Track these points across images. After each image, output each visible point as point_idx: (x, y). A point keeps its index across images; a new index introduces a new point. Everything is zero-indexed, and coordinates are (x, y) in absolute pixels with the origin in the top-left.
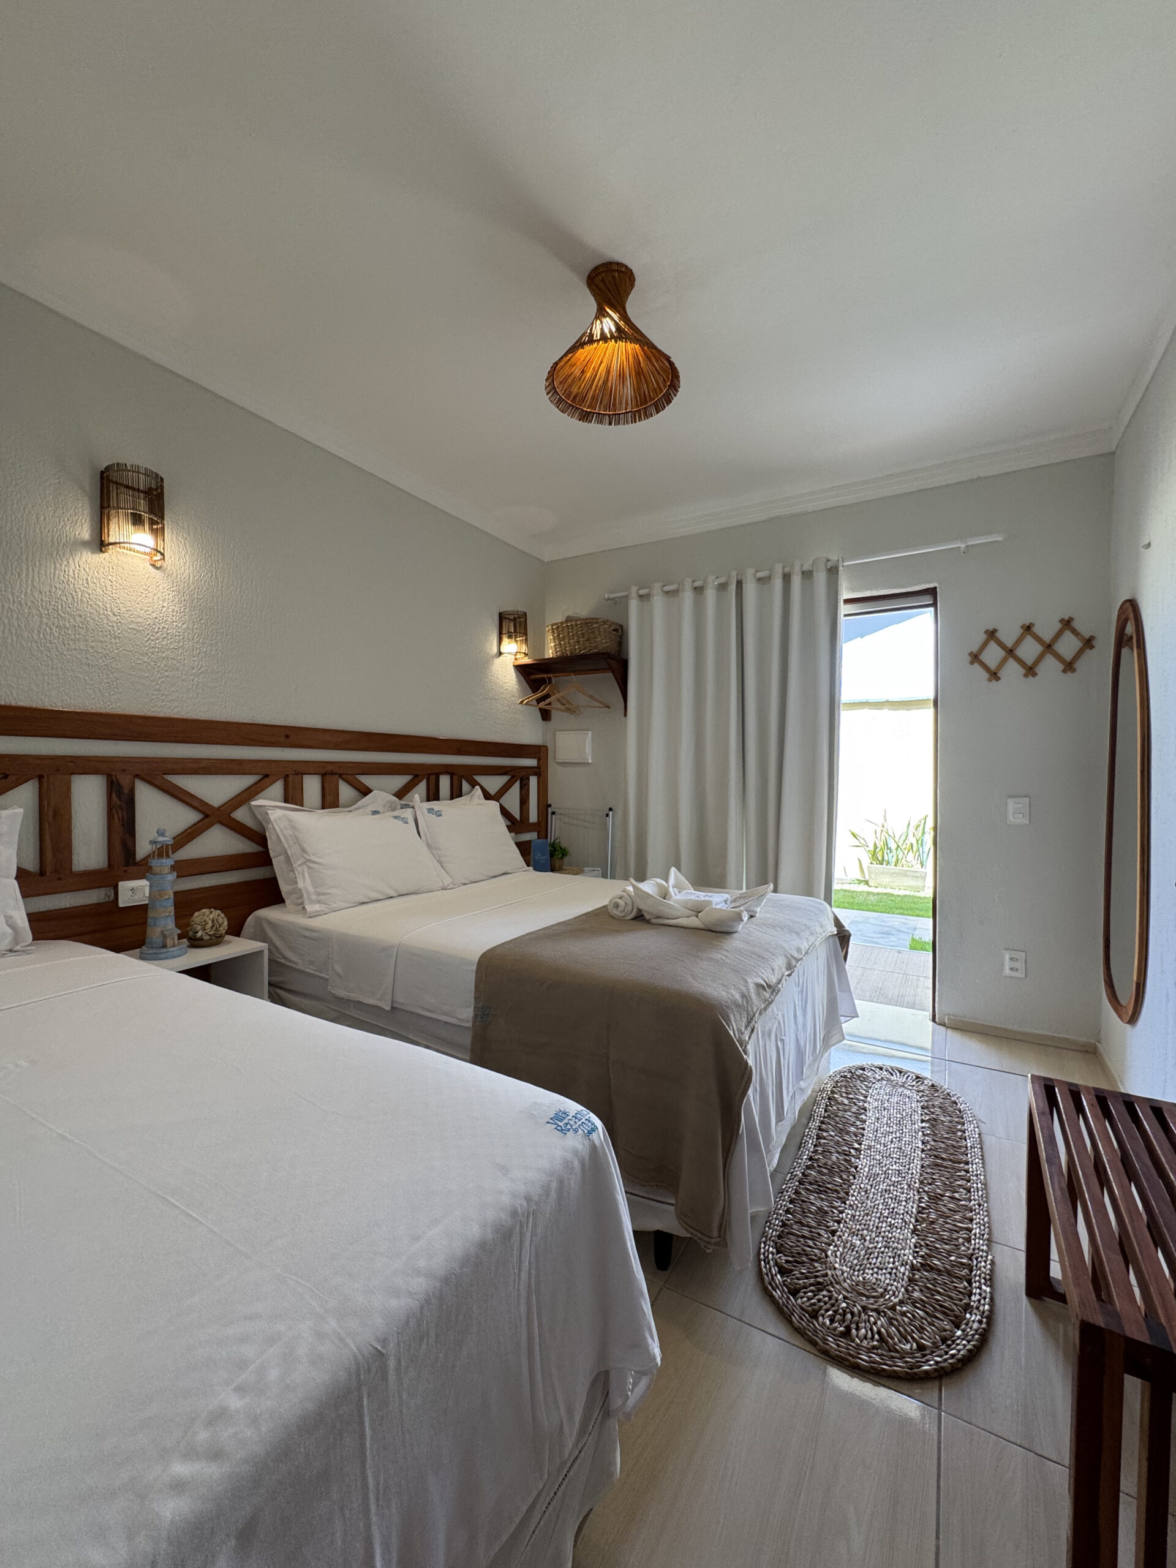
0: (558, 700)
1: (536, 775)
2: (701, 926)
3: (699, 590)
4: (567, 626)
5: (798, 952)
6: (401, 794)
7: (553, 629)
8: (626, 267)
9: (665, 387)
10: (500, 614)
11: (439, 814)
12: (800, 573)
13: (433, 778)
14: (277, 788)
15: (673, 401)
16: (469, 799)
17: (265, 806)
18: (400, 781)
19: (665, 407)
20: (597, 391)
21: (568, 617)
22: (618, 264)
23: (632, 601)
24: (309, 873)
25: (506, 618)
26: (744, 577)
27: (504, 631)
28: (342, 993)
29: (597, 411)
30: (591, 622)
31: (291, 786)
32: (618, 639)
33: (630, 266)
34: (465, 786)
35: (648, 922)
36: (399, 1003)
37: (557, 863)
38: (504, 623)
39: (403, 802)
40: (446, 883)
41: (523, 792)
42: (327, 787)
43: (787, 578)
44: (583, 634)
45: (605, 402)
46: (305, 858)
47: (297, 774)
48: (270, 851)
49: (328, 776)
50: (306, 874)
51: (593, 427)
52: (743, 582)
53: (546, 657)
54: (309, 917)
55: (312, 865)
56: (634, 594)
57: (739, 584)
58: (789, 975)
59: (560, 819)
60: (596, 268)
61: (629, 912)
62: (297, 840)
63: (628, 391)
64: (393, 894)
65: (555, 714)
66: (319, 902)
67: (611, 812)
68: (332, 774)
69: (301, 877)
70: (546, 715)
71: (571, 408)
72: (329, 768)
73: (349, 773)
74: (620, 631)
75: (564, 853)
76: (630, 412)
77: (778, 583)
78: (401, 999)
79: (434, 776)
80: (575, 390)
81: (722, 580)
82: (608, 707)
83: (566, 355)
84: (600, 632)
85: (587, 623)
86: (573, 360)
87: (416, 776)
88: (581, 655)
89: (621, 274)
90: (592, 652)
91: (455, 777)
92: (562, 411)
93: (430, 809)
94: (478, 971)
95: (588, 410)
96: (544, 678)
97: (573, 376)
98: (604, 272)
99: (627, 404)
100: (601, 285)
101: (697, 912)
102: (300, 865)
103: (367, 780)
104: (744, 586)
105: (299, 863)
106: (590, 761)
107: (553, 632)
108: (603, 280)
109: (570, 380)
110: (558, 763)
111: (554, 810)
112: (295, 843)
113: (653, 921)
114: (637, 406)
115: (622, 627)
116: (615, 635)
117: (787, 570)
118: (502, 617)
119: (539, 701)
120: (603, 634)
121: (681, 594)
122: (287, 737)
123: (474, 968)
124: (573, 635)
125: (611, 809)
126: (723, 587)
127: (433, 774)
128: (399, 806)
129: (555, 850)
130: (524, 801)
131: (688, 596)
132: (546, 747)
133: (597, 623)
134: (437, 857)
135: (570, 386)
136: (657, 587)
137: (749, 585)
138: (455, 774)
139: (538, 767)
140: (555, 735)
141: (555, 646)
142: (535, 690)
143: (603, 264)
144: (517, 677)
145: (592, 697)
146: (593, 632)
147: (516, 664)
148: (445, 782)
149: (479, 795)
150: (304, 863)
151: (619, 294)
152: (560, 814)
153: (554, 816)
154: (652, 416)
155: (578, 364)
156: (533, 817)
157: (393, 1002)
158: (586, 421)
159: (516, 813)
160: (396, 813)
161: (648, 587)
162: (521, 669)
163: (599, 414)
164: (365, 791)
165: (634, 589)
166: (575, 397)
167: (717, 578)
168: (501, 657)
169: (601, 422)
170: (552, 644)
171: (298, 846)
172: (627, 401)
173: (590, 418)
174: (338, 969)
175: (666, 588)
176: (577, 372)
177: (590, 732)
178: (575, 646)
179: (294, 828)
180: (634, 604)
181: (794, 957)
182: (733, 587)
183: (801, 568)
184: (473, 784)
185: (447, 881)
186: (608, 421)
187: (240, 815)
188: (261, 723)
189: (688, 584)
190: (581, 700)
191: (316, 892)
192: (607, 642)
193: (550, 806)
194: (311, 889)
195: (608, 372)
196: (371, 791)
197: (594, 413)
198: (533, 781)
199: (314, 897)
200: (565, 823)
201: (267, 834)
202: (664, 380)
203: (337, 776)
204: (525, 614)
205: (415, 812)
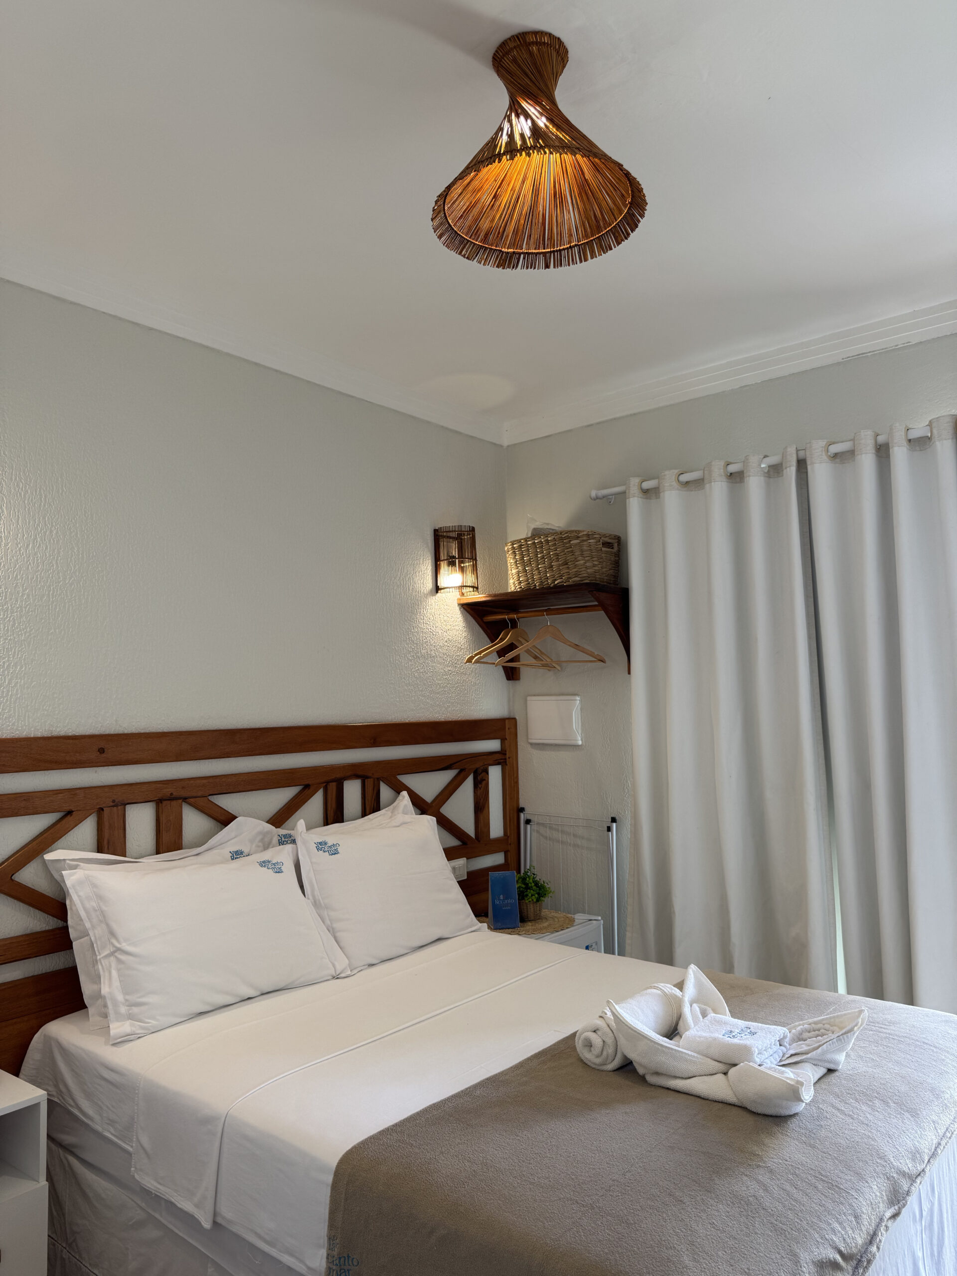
0: (528, 651)
1: (498, 764)
2: (732, 1099)
3: (736, 478)
4: (534, 543)
5: (914, 1159)
6: (279, 819)
7: (513, 548)
8: (550, 35)
9: (625, 207)
10: (436, 531)
11: (334, 851)
12: (905, 443)
13: (333, 787)
14: (87, 829)
15: (640, 225)
16: (389, 813)
17: (64, 860)
18: (280, 797)
19: (628, 235)
20: (522, 222)
21: (535, 529)
22: (536, 33)
23: (631, 499)
24: (118, 970)
25: (444, 537)
26: (808, 453)
27: (443, 556)
28: (150, 1183)
29: (524, 250)
30: (568, 537)
31: (107, 824)
32: (613, 558)
33: (556, 33)
34: (385, 792)
35: (642, 1079)
36: (224, 1218)
37: (531, 909)
38: (441, 544)
39: (281, 831)
40: (339, 968)
41: (479, 792)
42: (163, 820)
43: (883, 452)
44: (557, 555)
45: (535, 236)
46: (114, 946)
47: (116, 806)
48: (70, 930)
49: (165, 803)
50: (114, 973)
51: (520, 275)
52: (808, 462)
53: (510, 591)
54: (114, 1045)
55: (123, 957)
56: (634, 489)
57: (802, 464)
58: (895, 1216)
59: (538, 832)
60: (503, 44)
61: (610, 1058)
62: (104, 918)
63: (571, 217)
64: (252, 993)
65: (525, 673)
66: (131, 1017)
67: (614, 825)
68: (172, 798)
69: (107, 974)
70: (512, 674)
71: (482, 251)
72: (167, 791)
73: (199, 794)
74: (616, 545)
75: (541, 891)
76: (576, 245)
77: (867, 462)
78: (227, 1212)
79: (334, 784)
80: (485, 225)
81: (773, 460)
82: (603, 661)
83: (461, 177)
84: (582, 551)
85: (562, 539)
86: (476, 183)
87: (307, 787)
88: (556, 586)
89: (544, 49)
90: (571, 582)
91: (369, 782)
92: (468, 258)
93: (320, 843)
94: (335, 1186)
95: (511, 250)
96: (504, 620)
97: (479, 206)
98: (515, 47)
99: (571, 235)
100: (513, 68)
101: (727, 1065)
102: (106, 957)
103: (227, 802)
104: (809, 467)
105: (106, 952)
106: (580, 743)
107: (514, 553)
108: (515, 61)
109: (475, 211)
110: (531, 744)
111: (529, 818)
112: (101, 921)
113: (650, 1079)
114: (587, 237)
115: (618, 539)
116: (606, 552)
117: (881, 439)
118: (439, 536)
119: (501, 653)
120: (586, 553)
121: (707, 486)
122: (102, 751)
123: (330, 1179)
124: (543, 557)
125: (614, 820)
126: (775, 470)
127: (332, 781)
128: (275, 840)
129: (527, 887)
130: (481, 806)
131: (718, 489)
132: (515, 719)
133: (578, 537)
134: (328, 922)
135: (477, 220)
136: (670, 477)
137: (817, 466)
138: (367, 777)
139: (503, 752)
140: (526, 701)
141: (518, 573)
142: (493, 637)
143: (513, 36)
144: (466, 620)
145: (576, 646)
146: (572, 552)
147: (462, 602)
148: (352, 791)
149: (405, 806)
150: (112, 954)
151: (541, 75)
152: (538, 824)
153: (529, 826)
154: (611, 249)
155: (486, 187)
156: (496, 829)
157: (215, 1214)
158: (509, 267)
159: (468, 826)
160: (266, 855)
161: (658, 478)
162: (472, 610)
163: (529, 254)
164: (225, 819)
165: (634, 482)
166: (487, 235)
167: (765, 457)
168: (439, 594)
169: (532, 266)
170: (514, 571)
171: (104, 926)
172: (570, 230)
173: (514, 261)
174: (145, 1140)
175: (684, 478)
176: (486, 199)
177: (578, 698)
178: (546, 572)
179: (100, 898)
180: (635, 505)
181: (904, 1174)
182: (791, 471)
183: (907, 434)
184: (398, 788)
185: (342, 963)
186: (542, 263)
187: (29, 876)
188: (62, 733)
189: (718, 469)
190: (565, 652)
191: (126, 1000)
192: (594, 566)
193: (522, 810)
194: (120, 997)
195: (536, 191)
196: (233, 818)
197: (520, 254)
198: (495, 774)
199: (123, 1010)
200: (546, 838)
201: (68, 903)
202: (623, 196)
203: (181, 801)
204: (473, 530)
205: (297, 847)
